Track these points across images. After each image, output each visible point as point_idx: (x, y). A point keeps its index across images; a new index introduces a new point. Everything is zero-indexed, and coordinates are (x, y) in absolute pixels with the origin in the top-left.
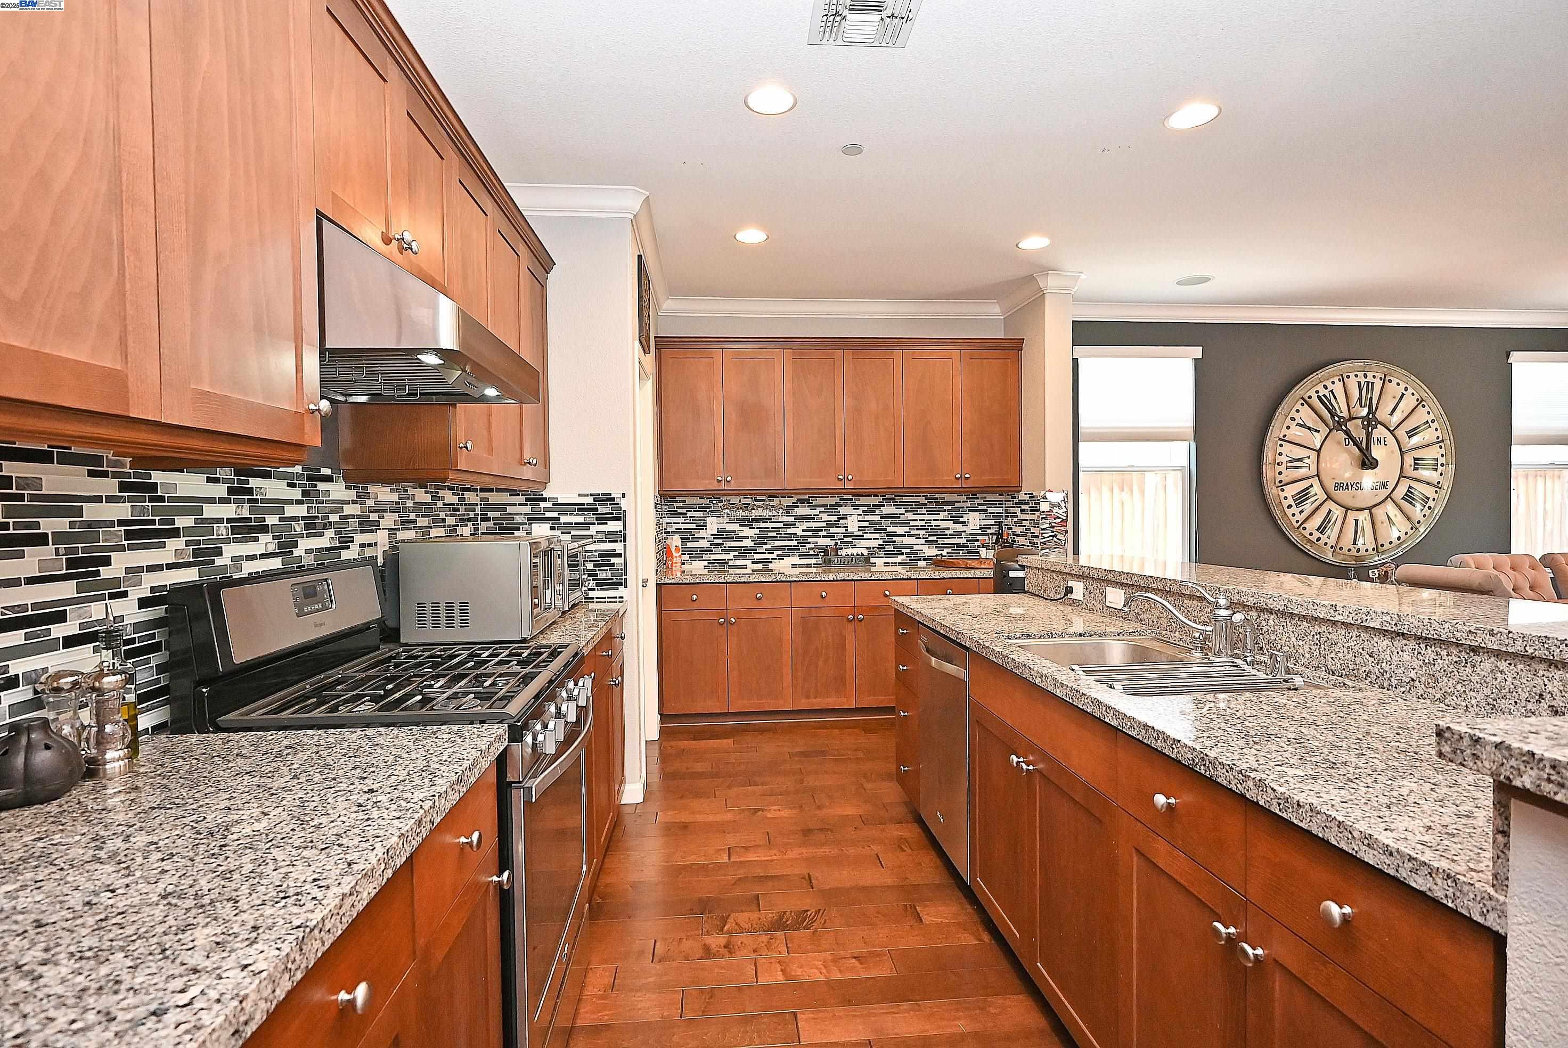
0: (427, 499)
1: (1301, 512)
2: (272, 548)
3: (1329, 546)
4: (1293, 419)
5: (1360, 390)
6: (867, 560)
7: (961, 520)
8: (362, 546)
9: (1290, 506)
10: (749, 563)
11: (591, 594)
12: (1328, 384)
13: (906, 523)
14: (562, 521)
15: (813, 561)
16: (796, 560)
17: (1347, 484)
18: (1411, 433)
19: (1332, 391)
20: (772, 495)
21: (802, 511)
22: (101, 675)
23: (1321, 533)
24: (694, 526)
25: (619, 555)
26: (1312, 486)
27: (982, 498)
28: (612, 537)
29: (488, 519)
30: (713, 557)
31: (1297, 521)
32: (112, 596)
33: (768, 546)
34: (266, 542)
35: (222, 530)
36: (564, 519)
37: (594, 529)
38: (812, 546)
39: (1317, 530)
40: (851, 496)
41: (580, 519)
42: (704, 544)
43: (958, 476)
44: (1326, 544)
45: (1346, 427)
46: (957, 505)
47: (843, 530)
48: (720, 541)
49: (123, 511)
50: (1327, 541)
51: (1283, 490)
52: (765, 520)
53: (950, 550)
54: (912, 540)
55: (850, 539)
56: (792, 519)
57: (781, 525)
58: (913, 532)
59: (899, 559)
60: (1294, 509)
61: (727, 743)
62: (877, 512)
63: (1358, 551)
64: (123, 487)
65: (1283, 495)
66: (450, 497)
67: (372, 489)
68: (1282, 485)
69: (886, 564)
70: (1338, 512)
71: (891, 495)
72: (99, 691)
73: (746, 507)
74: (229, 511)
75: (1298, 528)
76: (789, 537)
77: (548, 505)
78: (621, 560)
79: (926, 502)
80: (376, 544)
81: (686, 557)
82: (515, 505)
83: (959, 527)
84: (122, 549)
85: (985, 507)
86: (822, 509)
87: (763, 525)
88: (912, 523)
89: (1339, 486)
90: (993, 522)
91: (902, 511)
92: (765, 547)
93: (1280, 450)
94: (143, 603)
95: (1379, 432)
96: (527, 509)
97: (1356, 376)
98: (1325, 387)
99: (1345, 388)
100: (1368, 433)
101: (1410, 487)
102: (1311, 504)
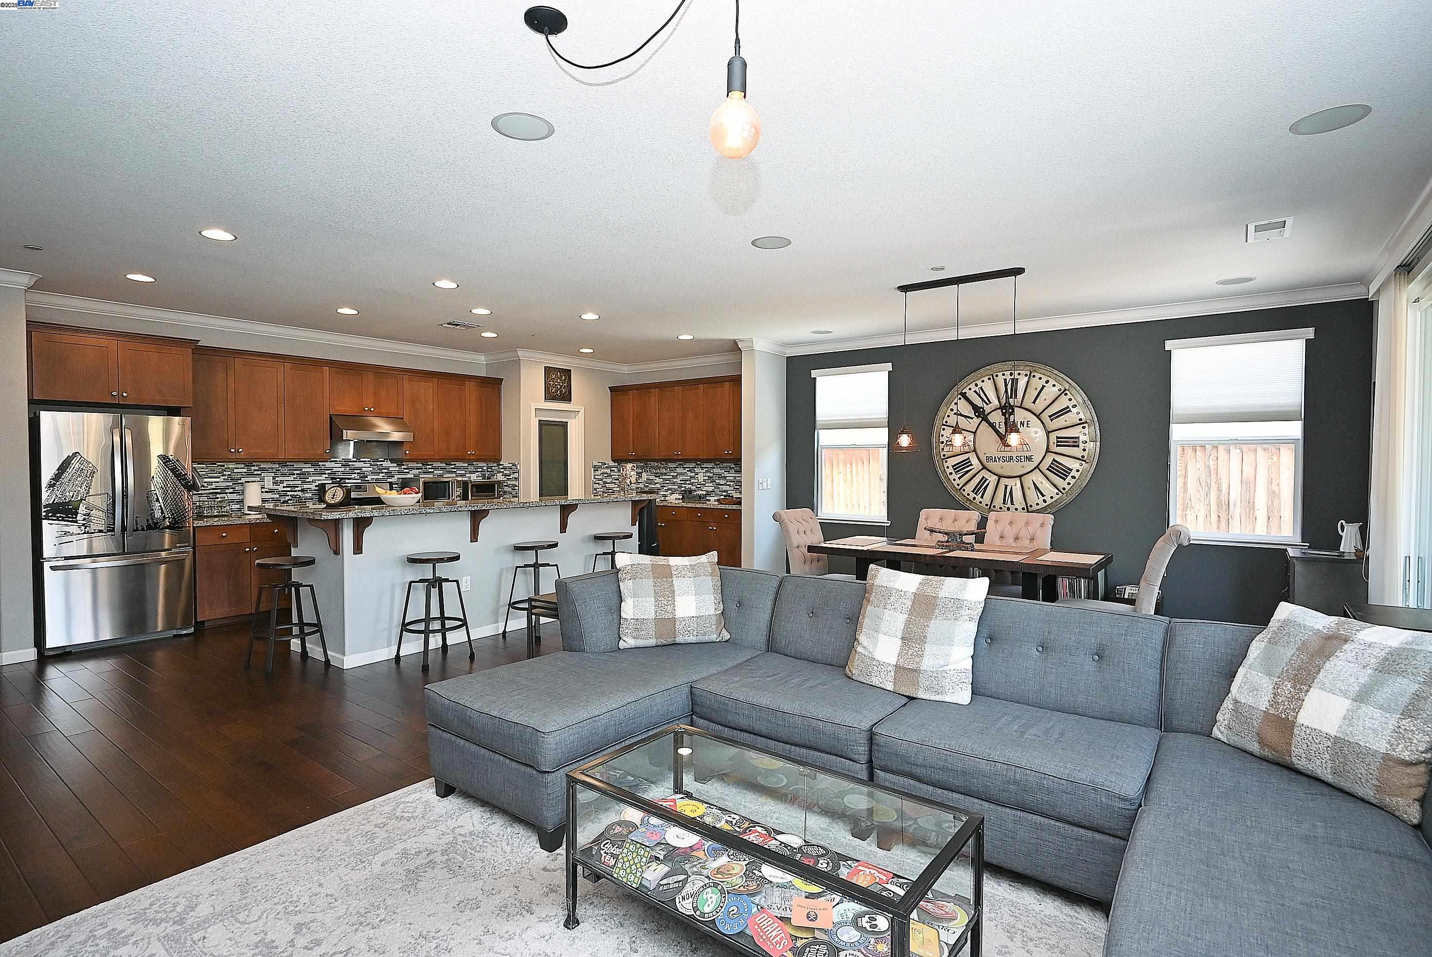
1: (959, 478)
3: (984, 503)
4: (952, 410)
5: (1006, 386)
9: (951, 474)
12: (979, 383)
15: (681, 497)
16: (677, 496)
17: (995, 457)
18: (1053, 417)
19: (981, 388)
20: (667, 461)
21: (679, 470)
23: (976, 494)
25: (517, 486)
26: (969, 458)
28: (516, 479)
31: (959, 485)
37: (512, 476)
38: (684, 489)
39: (973, 491)
40: (700, 462)
41: (509, 472)
44: (982, 502)
47: (696, 481)
50: (981, 500)
51: (946, 462)
54: (727, 488)
57: (671, 477)
60: (955, 476)
65: (945, 465)
68: (946, 458)
70: (991, 479)
75: (960, 490)
76: (674, 483)
77: (502, 467)
86: (689, 469)
87: (664, 477)
88: (728, 478)
89: (989, 459)
92: (665, 488)
93: (942, 432)
95: (1020, 415)
97: (1004, 375)
98: (976, 385)
99: (995, 385)
100: (1006, 419)
101: (1054, 460)
102: (967, 472)
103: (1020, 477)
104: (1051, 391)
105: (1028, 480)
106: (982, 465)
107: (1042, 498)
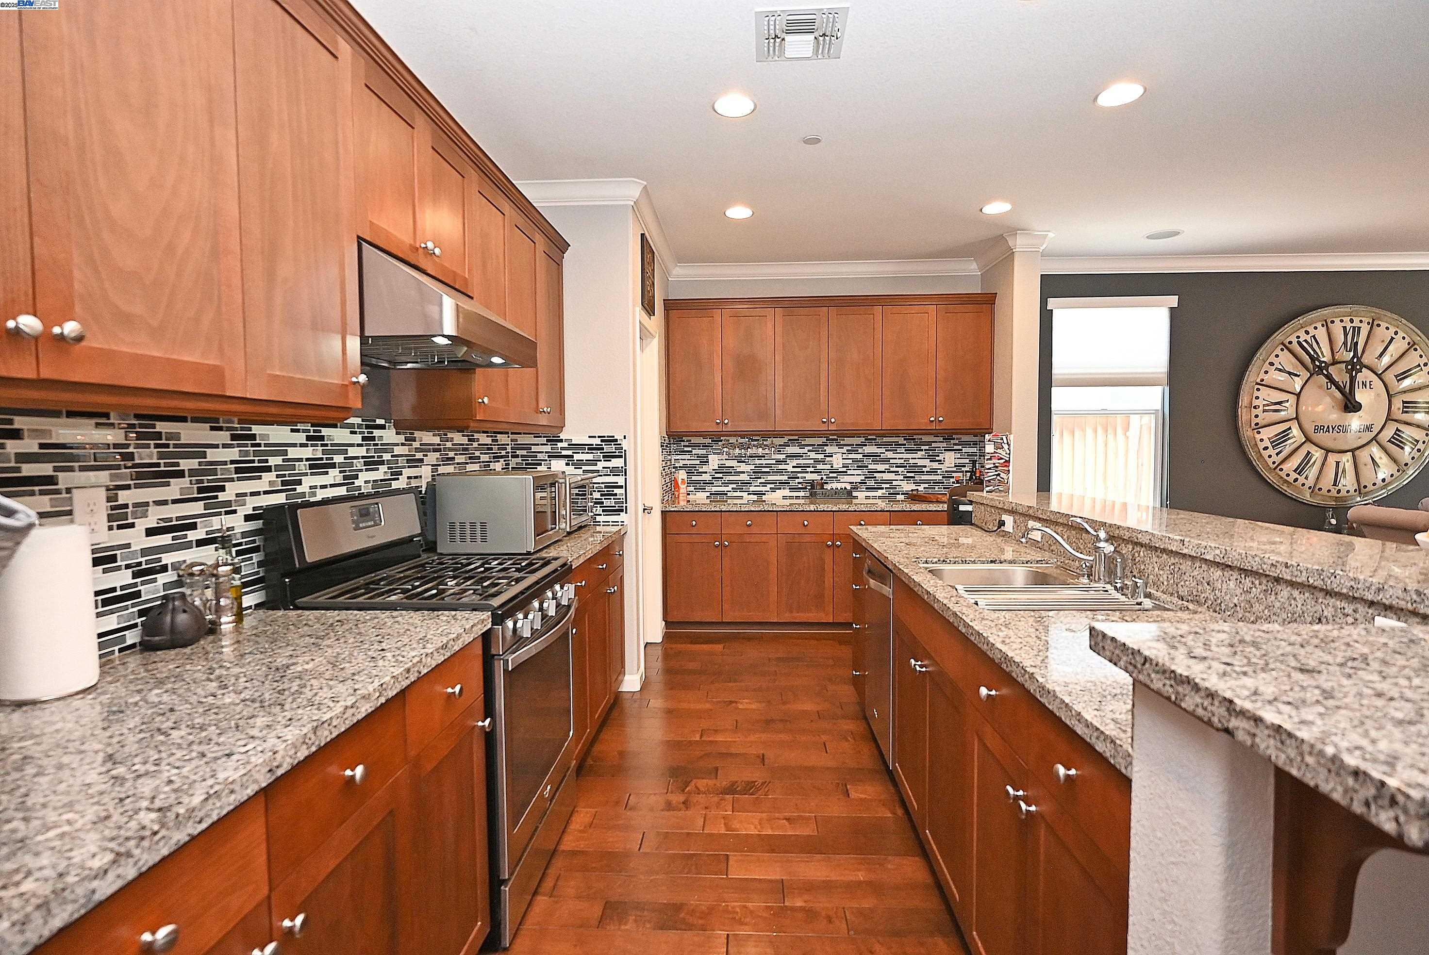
0: (465, 440)
1: (1277, 454)
2: (339, 479)
3: (1307, 486)
4: (1272, 364)
5: (1346, 335)
6: (849, 493)
7: (937, 458)
8: (409, 478)
9: (1266, 448)
10: (745, 494)
11: (598, 518)
12: (1311, 329)
13: (887, 460)
14: (575, 458)
15: (802, 494)
16: (787, 492)
17: (1328, 426)
18: (1401, 377)
19: (1314, 336)
20: (766, 435)
21: (791, 450)
22: (217, 565)
23: (1299, 474)
24: (698, 462)
25: (621, 487)
26: (1290, 428)
27: (957, 439)
28: (615, 471)
29: (517, 456)
30: (714, 489)
31: (1274, 463)
32: (227, 513)
33: (763, 480)
34: (334, 475)
35: (303, 467)
36: (577, 457)
37: (600, 465)
38: (801, 480)
39: (1295, 471)
40: (837, 437)
41: (590, 457)
42: (707, 477)
43: (932, 419)
44: (1303, 485)
45: (1327, 371)
46: (934, 445)
48: (720, 475)
49: (233, 454)
50: (1305, 481)
51: (1259, 433)
52: (760, 457)
53: (926, 485)
55: (835, 475)
56: (784, 456)
58: (892, 469)
59: (880, 493)
60: (1270, 451)
61: (719, 647)
62: (860, 451)
63: (1339, 491)
64: (234, 437)
65: (1258, 437)
66: (485, 439)
67: (417, 434)
68: (1258, 427)
69: (867, 498)
70: (1317, 454)
71: (871, 436)
72: (216, 576)
73: (741, 446)
74: (308, 452)
75: (1274, 469)
77: (565, 445)
78: (622, 491)
79: (905, 442)
80: (421, 477)
81: (692, 489)
82: (538, 445)
83: (935, 465)
84: (232, 480)
85: (960, 447)
86: (811, 448)
87: (757, 462)
89: (1318, 429)
90: (967, 461)
91: (883, 450)
93: (1256, 394)
94: (248, 518)
96: (548, 448)
97: (1342, 321)
98: (1307, 333)
99: (1328, 333)
100: (1351, 377)
101: (1397, 430)
102: (1288, 446)
103: (1352, 451)
104: (1400, 344)
106: (1306, 436)
107: (1380, 476)
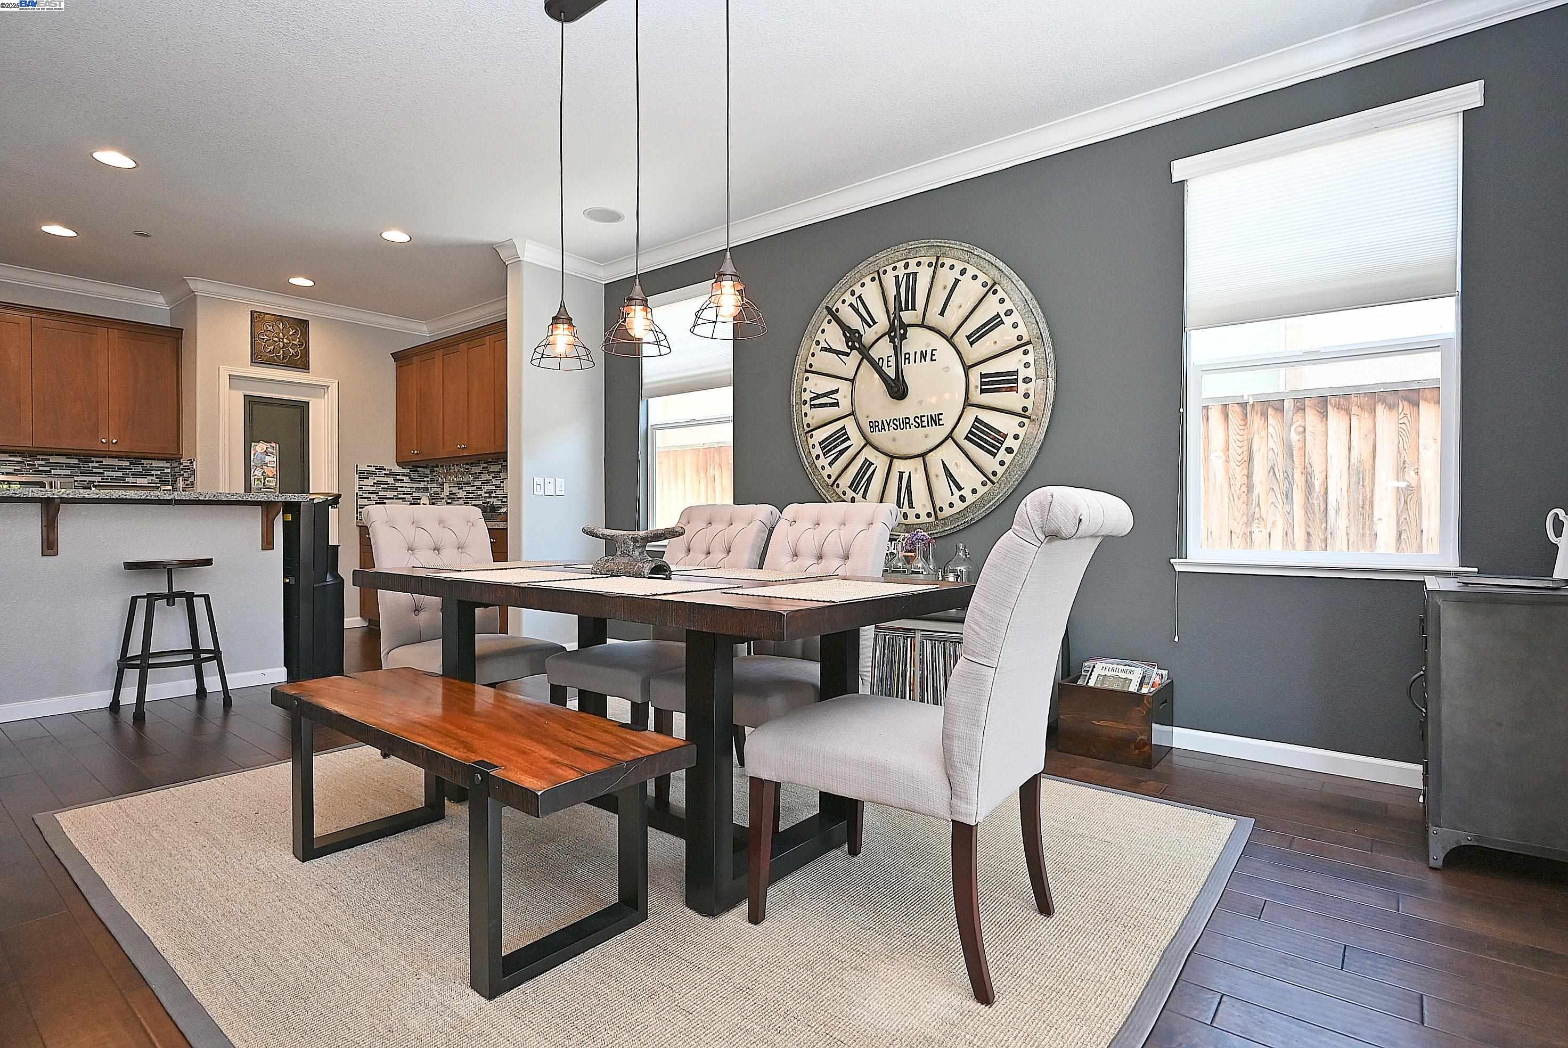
1: (831, 464)
4: (819, 343)
5: (898, 286)
9: (819, 457)
12: (857, 288)
17: (882, 421)
18: (973, 339)
19: (860, 297)
23: (855, 491)
26: (844, 428)
31: (831, 476)
39: (851, 487)
50: (863, 501)
51: (811, 437)
52: (469, 484)
56: (481, 483)
60: (824, 461)
65: (812, 442)
68: (811, 430)
70: (880, 463)
73: (460, 474)
75: (832, 485)
86: (494, 474)
87: (467, 488)
89: (874, 425)
93: (805, 384)
95: (917, 340)
97: (894, 268)
98: (853, 293)
99: (882, 289)
100: (895, 348)
101: (977, 419)
102: (841, 452)
103: (923, 455)
104: (969, 291)
105: (934, 459)
106: (865, 438)
107: (957, 494)
